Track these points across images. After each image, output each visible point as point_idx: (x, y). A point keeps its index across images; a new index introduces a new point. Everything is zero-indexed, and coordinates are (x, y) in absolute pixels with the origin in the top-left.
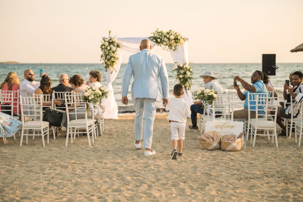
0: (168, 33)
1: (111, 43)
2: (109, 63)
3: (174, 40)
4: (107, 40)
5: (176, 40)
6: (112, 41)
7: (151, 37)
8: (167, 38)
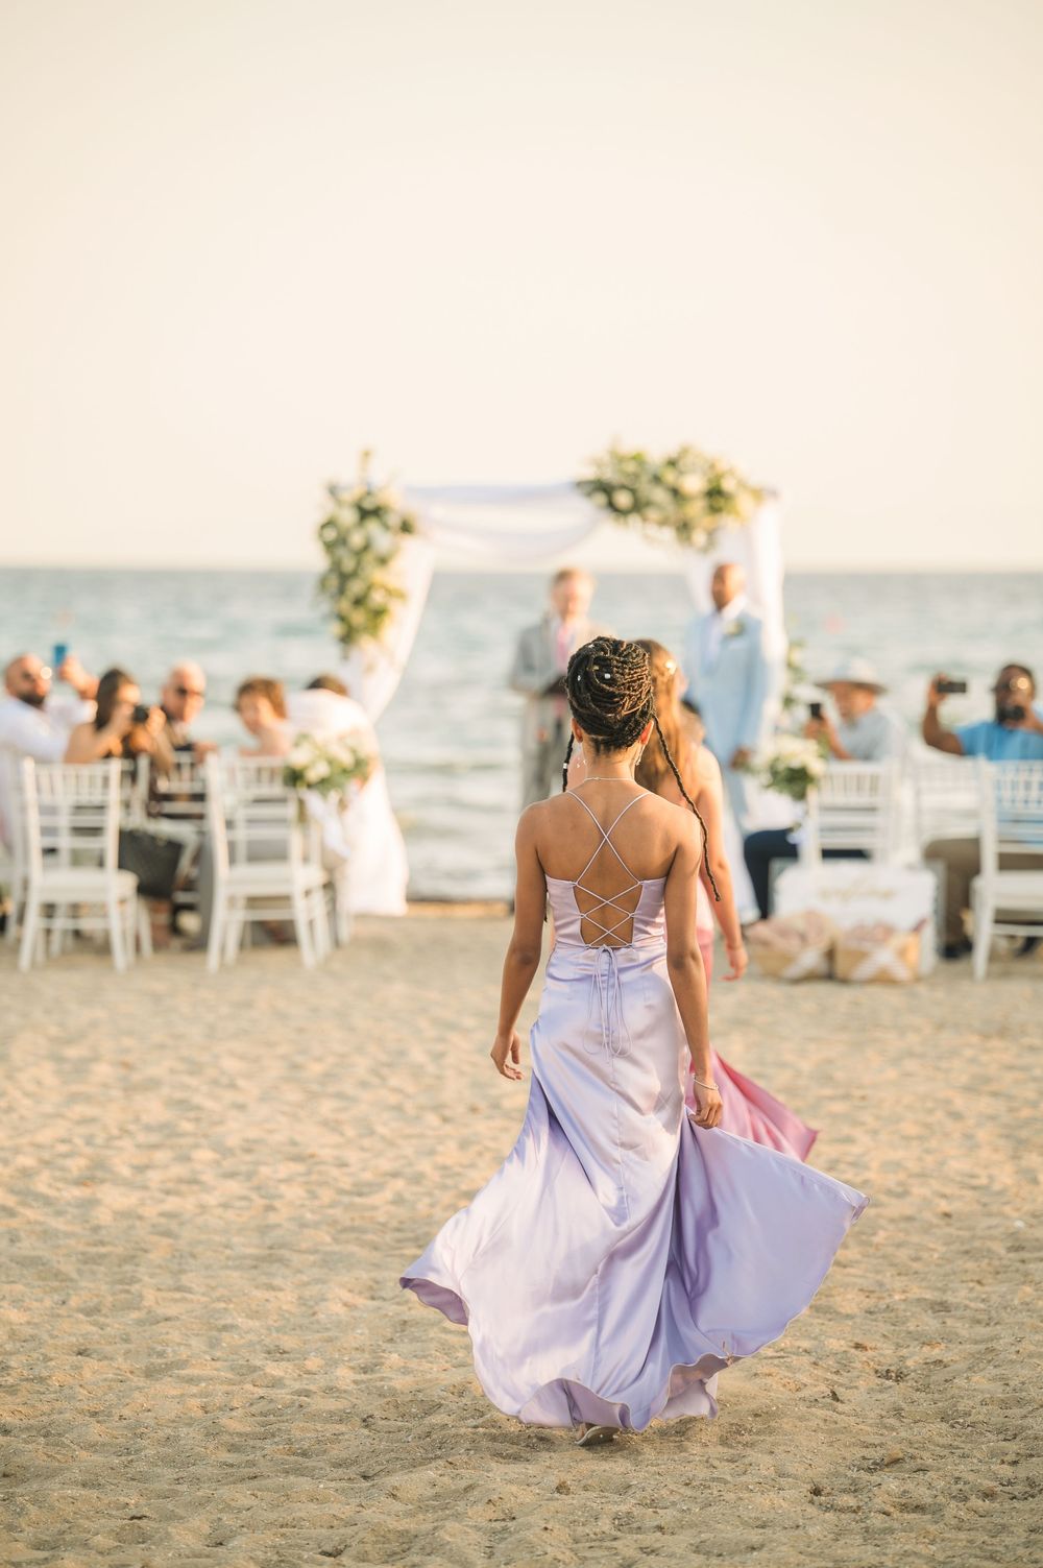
0: (672, 463)
1: (368, 512)
2: (358, 618)
3: (704, 500)
4: (349, 496)
5: (716, 496)
6: (378, 506)
8: (664, 487)
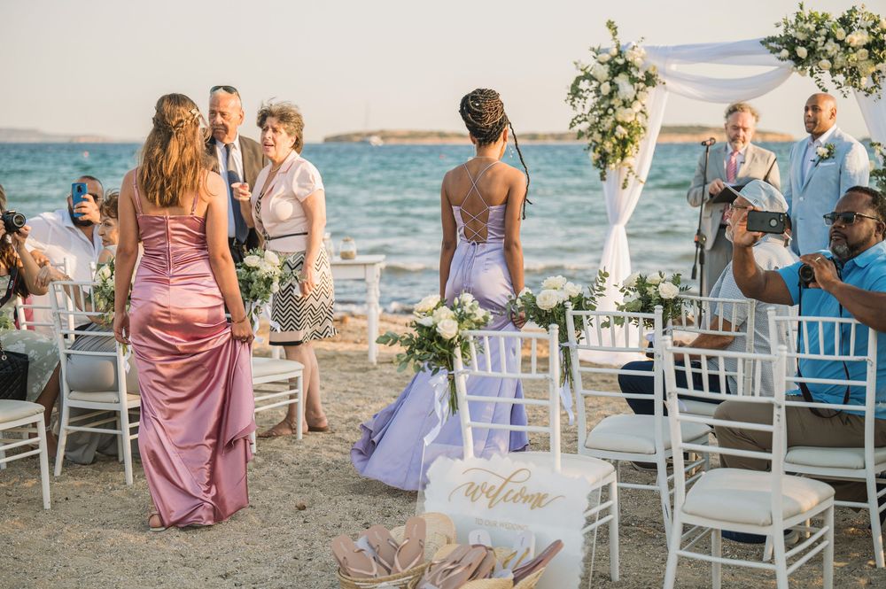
0: (842, 22)
1: (619, 67)
2: (608, 146)
4: (606, 57)
5: (877, 48)
7: (773, 39)
8: (836, 41)
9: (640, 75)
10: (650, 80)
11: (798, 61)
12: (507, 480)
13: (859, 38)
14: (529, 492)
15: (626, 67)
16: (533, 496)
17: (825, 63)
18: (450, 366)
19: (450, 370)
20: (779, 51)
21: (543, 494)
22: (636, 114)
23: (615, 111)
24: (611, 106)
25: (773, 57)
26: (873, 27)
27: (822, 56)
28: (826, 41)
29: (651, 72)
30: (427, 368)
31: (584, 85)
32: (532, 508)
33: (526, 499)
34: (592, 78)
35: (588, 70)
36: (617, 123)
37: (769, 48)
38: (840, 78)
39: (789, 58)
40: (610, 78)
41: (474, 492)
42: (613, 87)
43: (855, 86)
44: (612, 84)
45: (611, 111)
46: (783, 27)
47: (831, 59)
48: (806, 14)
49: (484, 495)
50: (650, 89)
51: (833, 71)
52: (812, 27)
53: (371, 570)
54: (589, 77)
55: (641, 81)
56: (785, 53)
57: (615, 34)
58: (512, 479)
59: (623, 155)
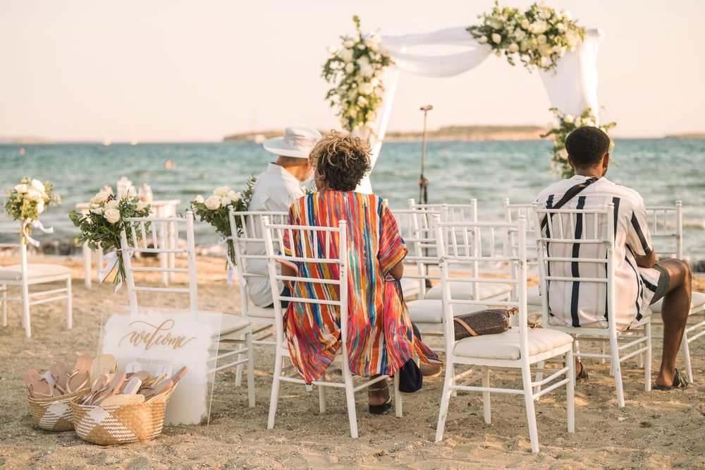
1: (361, 52)
3: (544, 37)
4: (351, 44)
5: (553, 34)
6: (367, 48)
7: (474, 28)
8: (523, 29)
9: (378, 57)
10: (384, 61)
11: (494, 45)
12: (159, 329)
13: (539, 27)
14: (172, 337)
15: (366, 52)
16: (175, 339)
17: (514, 46)
18: (119, 246)
19: (118, 249)
20: (480, 37)
21: (181, 337)
22: (374, 88)
23: (357, 85)
24: (355, 82)
25: (475, 42)
26: (551, 18)
27: (512, 41)
28: (515, 30)
29: (385, 55)
30: (100, 247)
31: (334, 65)
32: (174, 348)
33: (171, 341)
34: (340, 60)
35: (337, 54)
36: (359, 94)
37: (473, 34)
38: (526, 58)
39: (488, 42)
40: (354, 60)
41: (136, 339)
42: (357, 67)
43: (537, 64)
44: (355, 64)
45: (354, 85)
46: (483, 19)
47: (519, 44)
48: (500, 10)
49: (143, 340)
50: (385, 68)
51: (521, 52)
52: (504, 18)
53: (49, 393)
54: (338, 59)
55: (378, 62)
56: (484, 39)
57: (358, 26)
58: (161, 328)
59: (365, 120)
